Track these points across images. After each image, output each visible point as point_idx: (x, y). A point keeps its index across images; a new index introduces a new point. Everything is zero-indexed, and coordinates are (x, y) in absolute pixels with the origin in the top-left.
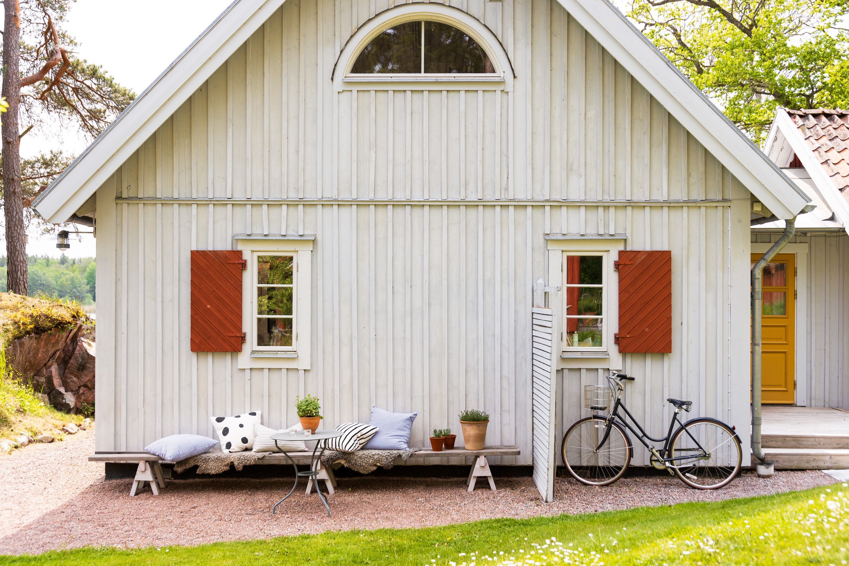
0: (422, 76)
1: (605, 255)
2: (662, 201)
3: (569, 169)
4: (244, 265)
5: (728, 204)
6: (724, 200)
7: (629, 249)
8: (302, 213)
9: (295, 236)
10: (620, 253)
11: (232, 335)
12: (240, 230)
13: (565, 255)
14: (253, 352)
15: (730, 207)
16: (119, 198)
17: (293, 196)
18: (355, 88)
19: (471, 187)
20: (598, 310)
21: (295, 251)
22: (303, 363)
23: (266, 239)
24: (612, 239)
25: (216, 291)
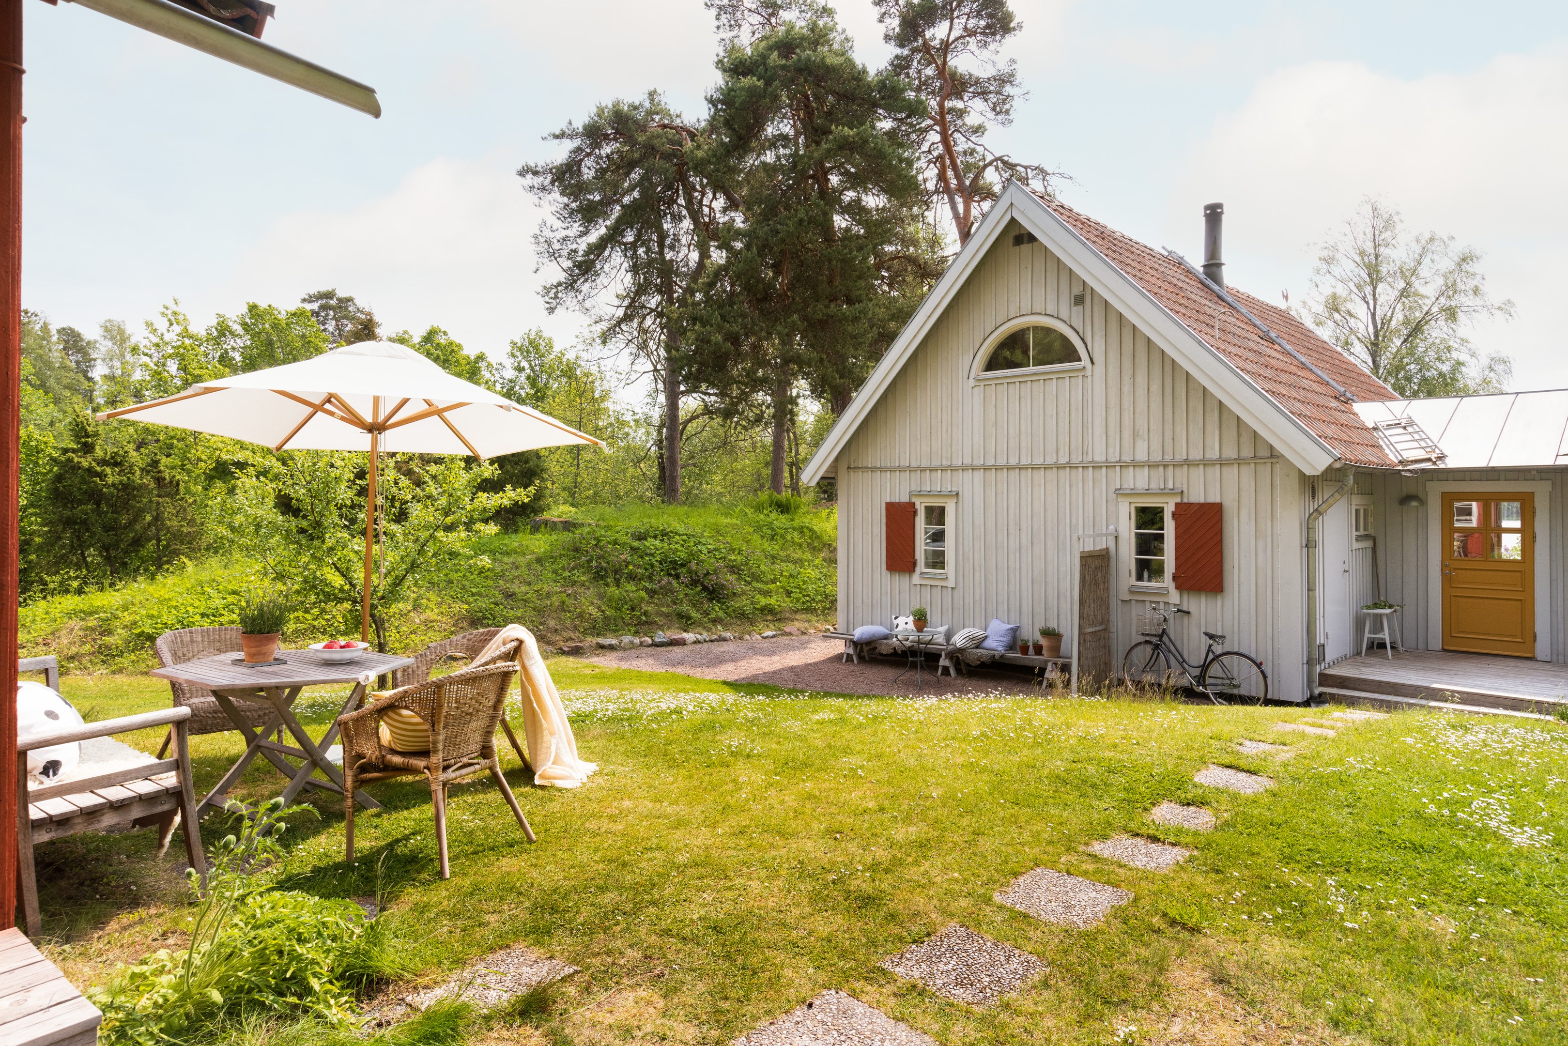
0: (1032, 369)
1: (1165, 506)
2: (1214, 459)
3: (1135, 435)
4: (915, 513)
5: (1259, 462)
6: (1255, 458)
7: (1185, 500)
8: (950, 475)
9: (946, 492)
10: (1176, 504)
11: (910, 560)
12: (915, 487)
13: (1133, 506)
14: (922, 573)
15: (1278, 462)
16: (849, 468)
17: (945, 463)
18: (982, 384)
19: (1061, 453)
20: (1161, 552)
21: (946, 503)
22: (951, 583)
23: (929, 494)
24: (1172, 492)
25: (900, 530)
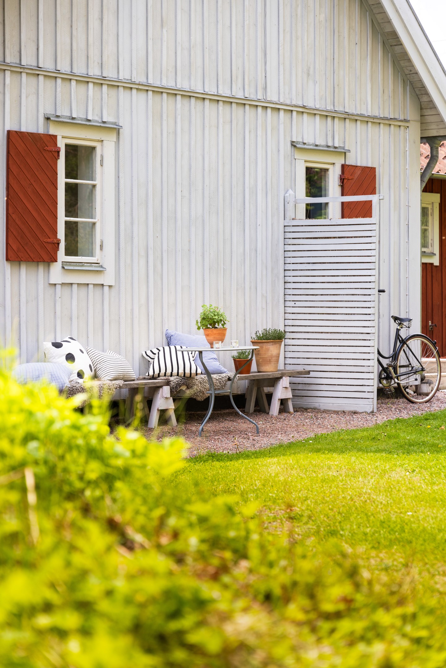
1: (331, 168)
2: (366, 115)
3: (308, 74)
4: (59, 154)
5: (407, 124)
6: (405, 121)
8: (106, 95)
9: (98, 122)
10: (343, 166)
11: (49, 240)
12: (51, 109)
13: (305, 165)
14: (63, 263)
15: (408, 127)
17: (98, 72)
21: (98, 141)
22: (108, 278)
23: (73, 123)
25: (34, 184)
